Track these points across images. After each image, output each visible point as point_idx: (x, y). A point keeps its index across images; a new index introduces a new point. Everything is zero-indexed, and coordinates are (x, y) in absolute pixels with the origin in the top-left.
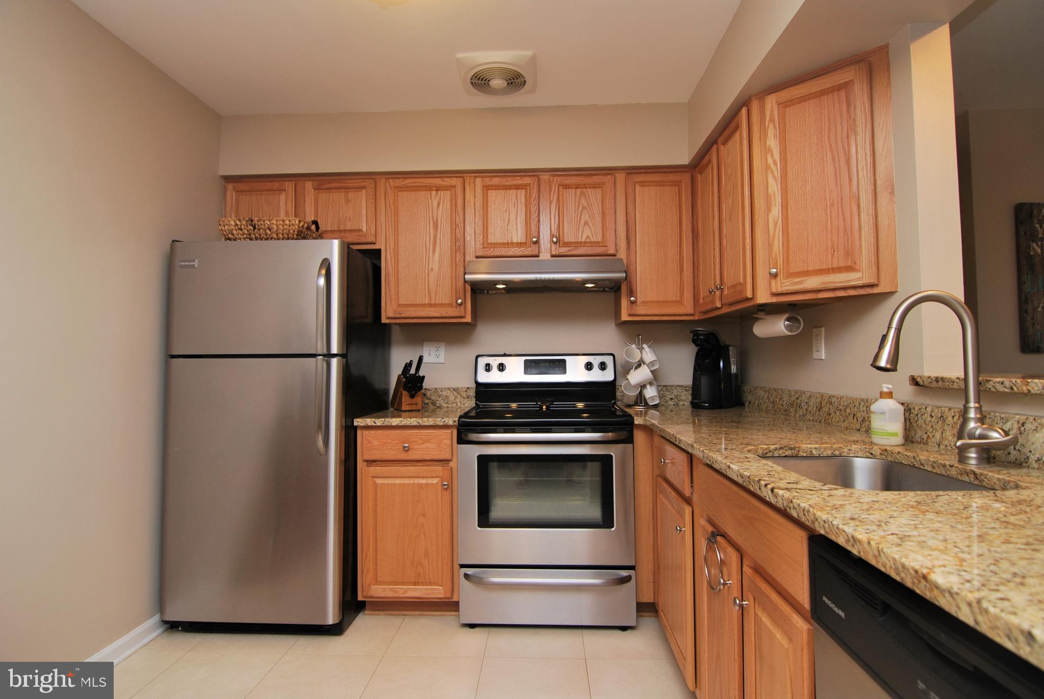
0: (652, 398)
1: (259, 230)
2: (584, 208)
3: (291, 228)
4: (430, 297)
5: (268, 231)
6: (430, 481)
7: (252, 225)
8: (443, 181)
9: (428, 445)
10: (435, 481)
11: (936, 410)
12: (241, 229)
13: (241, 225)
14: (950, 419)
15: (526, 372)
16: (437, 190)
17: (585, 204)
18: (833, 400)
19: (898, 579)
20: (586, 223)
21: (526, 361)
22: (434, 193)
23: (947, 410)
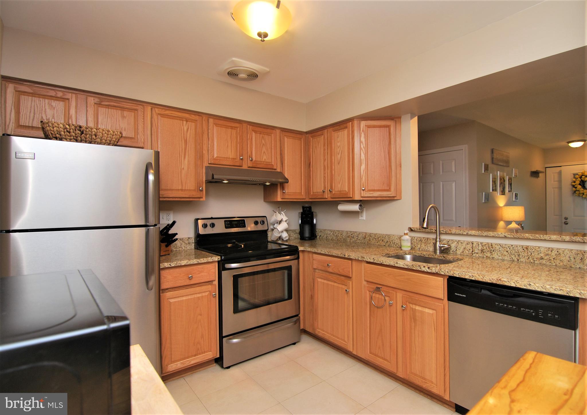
0: (286, 237)
1: (86, 135)
2: (263, 144)
3: (114, 137)
4: (182, 185)
5: (94, 137)
6: (204, 294)
7: (80, 131)
8: (191, 116)
9: (203, 274)
10: (207, 294)
11: (419, 238)
12: (69, 132)
13: (70, 129)
14: (424, 241)
15: (226, 227)
16: (187, 121)
17: (264, 142)
18: (372, 235)
19: (491, 282)
20: (264, 152)
21: (225, 221)
22: (185, 122)
23: (423, 238)
